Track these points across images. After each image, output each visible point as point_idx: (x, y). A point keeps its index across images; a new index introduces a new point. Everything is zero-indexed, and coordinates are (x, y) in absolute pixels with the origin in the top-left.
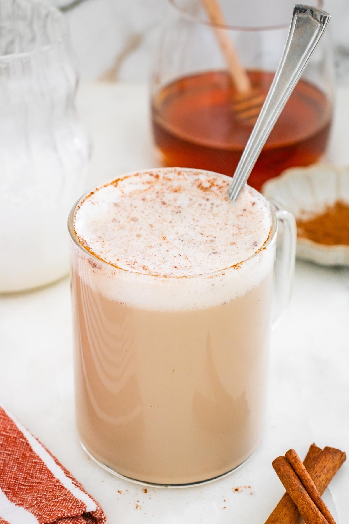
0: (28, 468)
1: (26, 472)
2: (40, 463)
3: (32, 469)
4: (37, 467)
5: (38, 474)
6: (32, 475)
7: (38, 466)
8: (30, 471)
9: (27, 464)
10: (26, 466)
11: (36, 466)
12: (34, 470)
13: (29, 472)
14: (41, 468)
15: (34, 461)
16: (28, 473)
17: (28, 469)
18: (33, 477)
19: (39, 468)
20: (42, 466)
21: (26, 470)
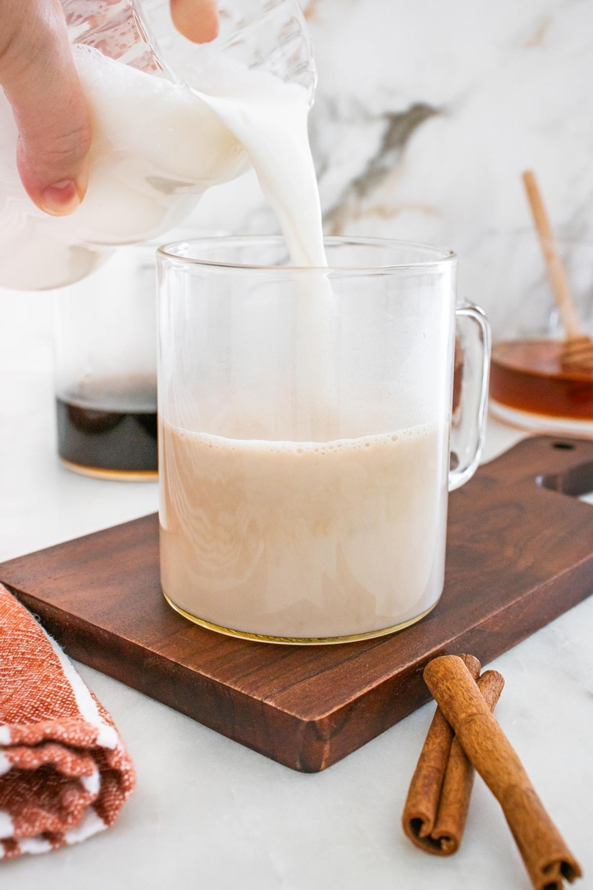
0: (45, 693)
1: (41, 698)
2: (66, 690)
3: (51, 695)
4: (59, 694)
5: (57, 705)
6: (47, 705)
7: (62, 694)
8: (47, 698)
9: (46, 688)
10: (44, 691)
11: (58, 692)
12: (54, 697)
13: (44, 699)
14: (66, 697)
15: (58, 684)
16: (42, 700)
17: (45, 695)
18: (49, 709)
19: (62, 696)
20: (67, 694)
21: (41, 696)
